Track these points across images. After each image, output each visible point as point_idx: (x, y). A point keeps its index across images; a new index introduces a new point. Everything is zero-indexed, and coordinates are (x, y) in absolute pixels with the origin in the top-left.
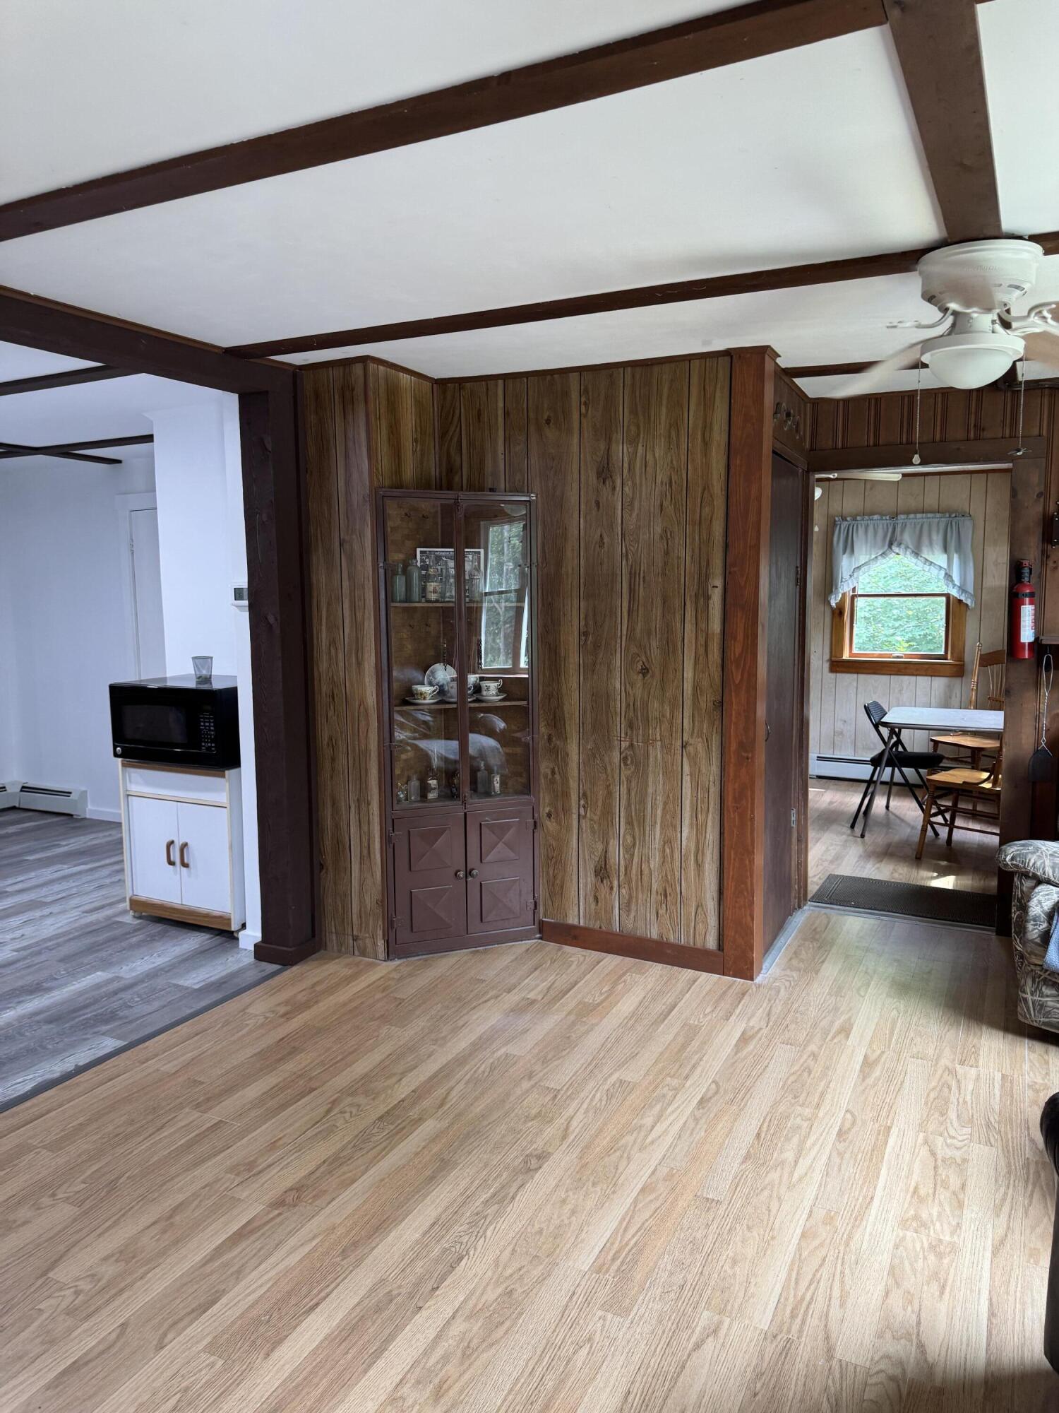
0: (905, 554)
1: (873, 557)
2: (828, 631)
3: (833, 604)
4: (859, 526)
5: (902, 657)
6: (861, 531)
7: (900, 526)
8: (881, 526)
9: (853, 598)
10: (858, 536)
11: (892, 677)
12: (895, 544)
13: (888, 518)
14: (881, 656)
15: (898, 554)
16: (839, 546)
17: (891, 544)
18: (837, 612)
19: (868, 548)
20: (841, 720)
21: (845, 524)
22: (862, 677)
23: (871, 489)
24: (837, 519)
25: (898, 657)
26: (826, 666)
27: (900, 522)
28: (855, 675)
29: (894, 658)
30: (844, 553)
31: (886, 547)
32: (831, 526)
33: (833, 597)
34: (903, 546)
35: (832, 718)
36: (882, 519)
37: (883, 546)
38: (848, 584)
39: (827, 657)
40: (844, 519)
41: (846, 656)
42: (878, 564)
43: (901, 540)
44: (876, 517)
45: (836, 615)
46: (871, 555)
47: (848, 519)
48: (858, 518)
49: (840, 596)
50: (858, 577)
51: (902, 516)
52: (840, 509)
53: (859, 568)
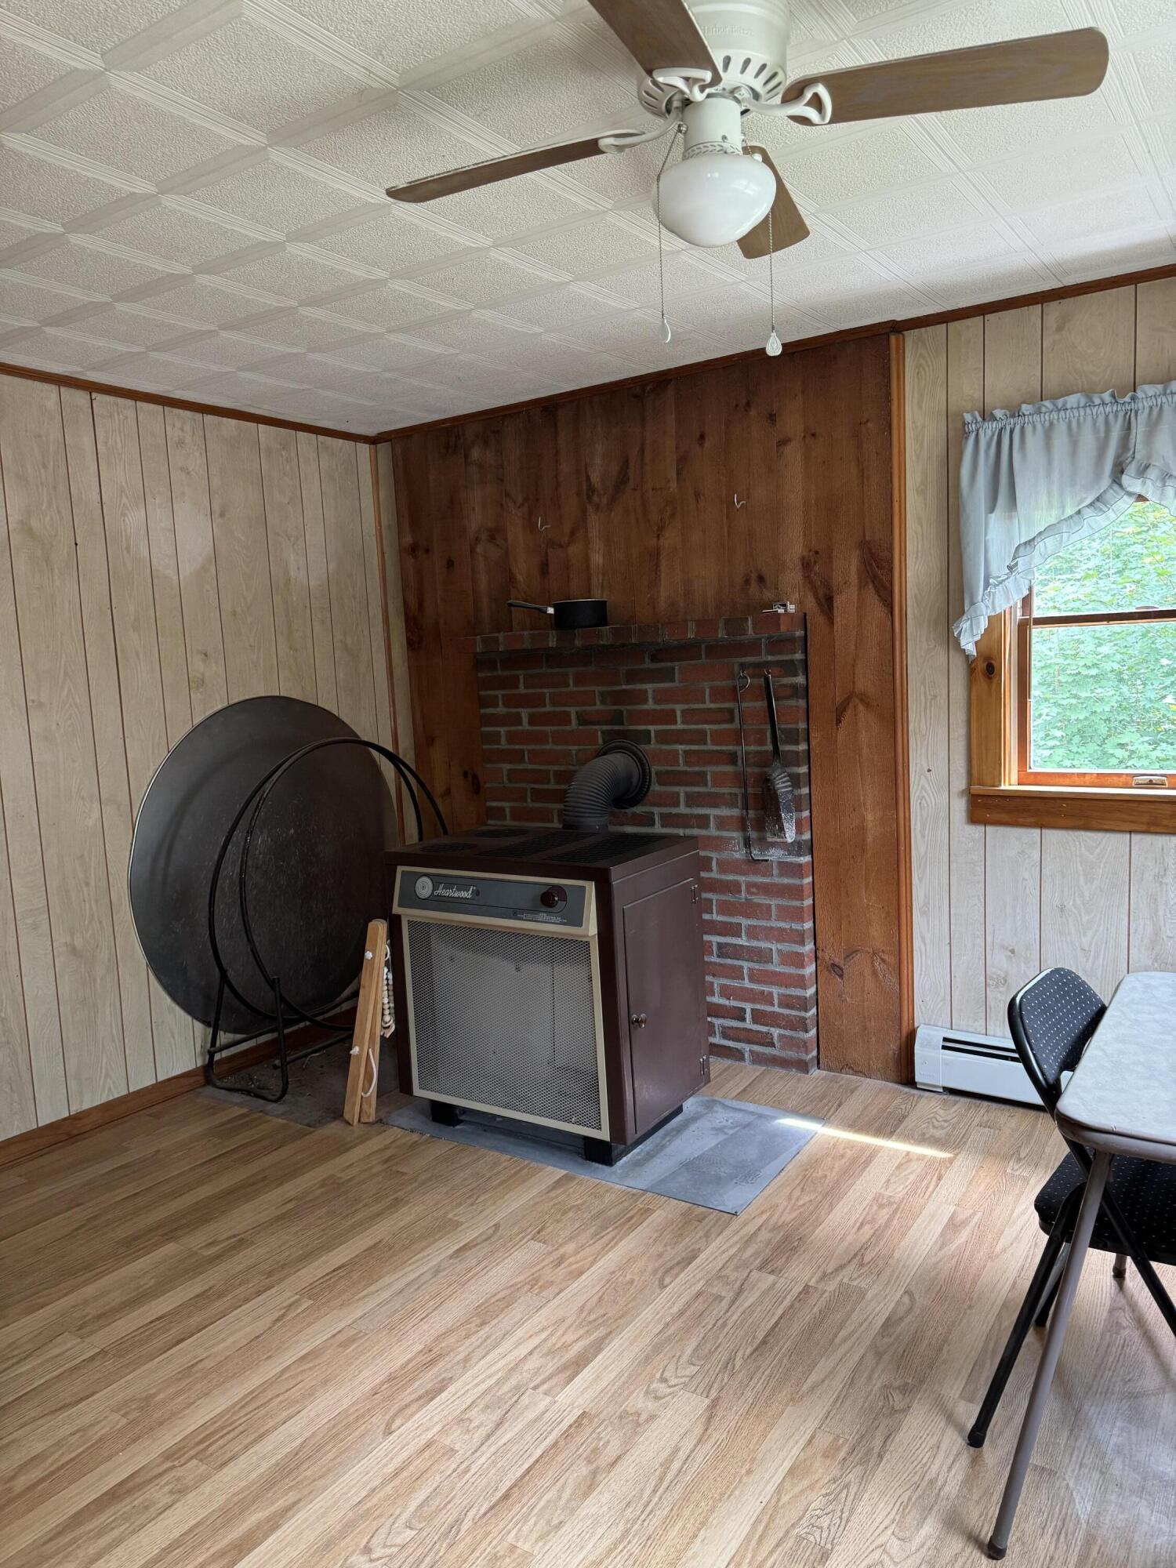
0: (1162, 495)
1: (1069, 511)
2: (959, 716)
3: (969, 645)
4: (1029, 429)
5: (1161, 785)
6: (1034, 441)
7: (1143, 417)
8: (1088, 427)
9: (1023, 629)
10: (1024, 457)
11: (1136, 838)
12: (1131, 469)
13: (1107, 397)
14: (1101, 779)
15: (1141, 498)
16: (976, 491)
17: (1119, 470)
18: (982, 666)
19: (1055, 488)
20: (1003, 948)
21: (989, 430)
22: (1053, 836)
23: (1059, 329)
24: (968, 417)
25: (1151, 784)
26: (960, 806)
27: (1143, 405)
28: (1035, 833)
29: (1139, 786)
30: (992, 509)
31: (1106, 481)
32: (956, 437)
33: (965, 625)
34: (1153, 473)
35: (980, 941)
36: (1090, 404)
37: (1098, 476)
38: (1007, 592)
39: (960, 783)
40: (986, 415)
41: (1010, 783)
42: (1085, 531)
43: (1149, 456)
44: (1072, 400)
45: (979, 675)
46: (1063, 507)
47: (998, 413)
48: (1026, 408)
49: (983, 624)
50: (1029, 571)
51: (1150, 390)
52: (978, 395)
53: (1029, 543)
